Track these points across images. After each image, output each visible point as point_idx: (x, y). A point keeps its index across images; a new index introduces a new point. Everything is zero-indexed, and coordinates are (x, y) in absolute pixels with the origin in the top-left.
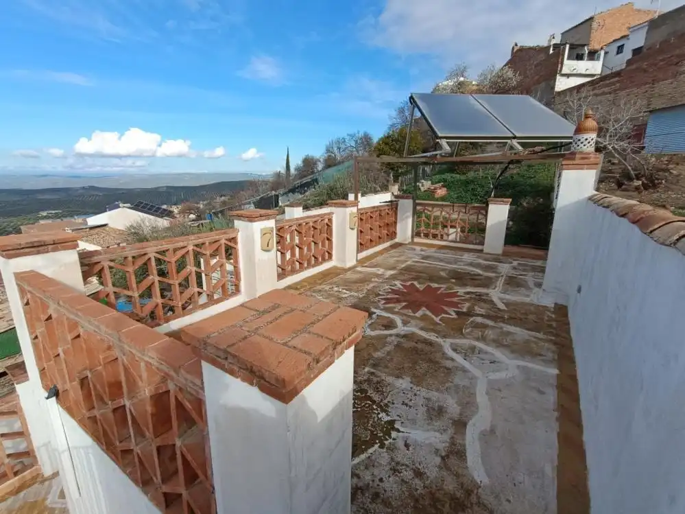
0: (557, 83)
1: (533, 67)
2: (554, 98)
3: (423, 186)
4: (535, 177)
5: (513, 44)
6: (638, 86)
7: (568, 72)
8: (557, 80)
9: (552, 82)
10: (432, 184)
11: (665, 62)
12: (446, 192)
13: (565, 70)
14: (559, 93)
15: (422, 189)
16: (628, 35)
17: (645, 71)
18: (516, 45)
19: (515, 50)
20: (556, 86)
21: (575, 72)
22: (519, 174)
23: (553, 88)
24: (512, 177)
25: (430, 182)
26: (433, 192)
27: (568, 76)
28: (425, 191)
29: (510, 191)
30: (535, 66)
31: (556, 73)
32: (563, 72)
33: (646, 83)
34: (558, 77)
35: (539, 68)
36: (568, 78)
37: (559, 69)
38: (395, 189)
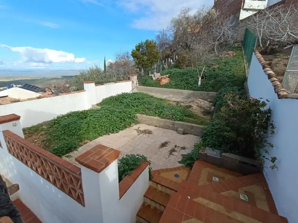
0: (241, 15)
1: (227, 7)
2: (239, 24)
3: (154, 76)
4: (230, 70)
7: (248, 7)
8: (241, 12)
9: (238, 14)
10: (161, 75)
12: (169, 81)
13: (246, 7)
14: (242, 21)
15: (154, 79)
20: (240, 16)
21: (251, 8)
22: (219, 68)
23: (239, 17)
24: (214, 70)
25: (159, 74)
26: (160, 81)
27: (247, 10)
29: (213, 80)
30: (228, 7)
31: (241, 8)
32: (245, 8)
34: (242, 11)
35: (230, 7)
36: (247, 11)
37: (242, 6)
38: (135, 78)
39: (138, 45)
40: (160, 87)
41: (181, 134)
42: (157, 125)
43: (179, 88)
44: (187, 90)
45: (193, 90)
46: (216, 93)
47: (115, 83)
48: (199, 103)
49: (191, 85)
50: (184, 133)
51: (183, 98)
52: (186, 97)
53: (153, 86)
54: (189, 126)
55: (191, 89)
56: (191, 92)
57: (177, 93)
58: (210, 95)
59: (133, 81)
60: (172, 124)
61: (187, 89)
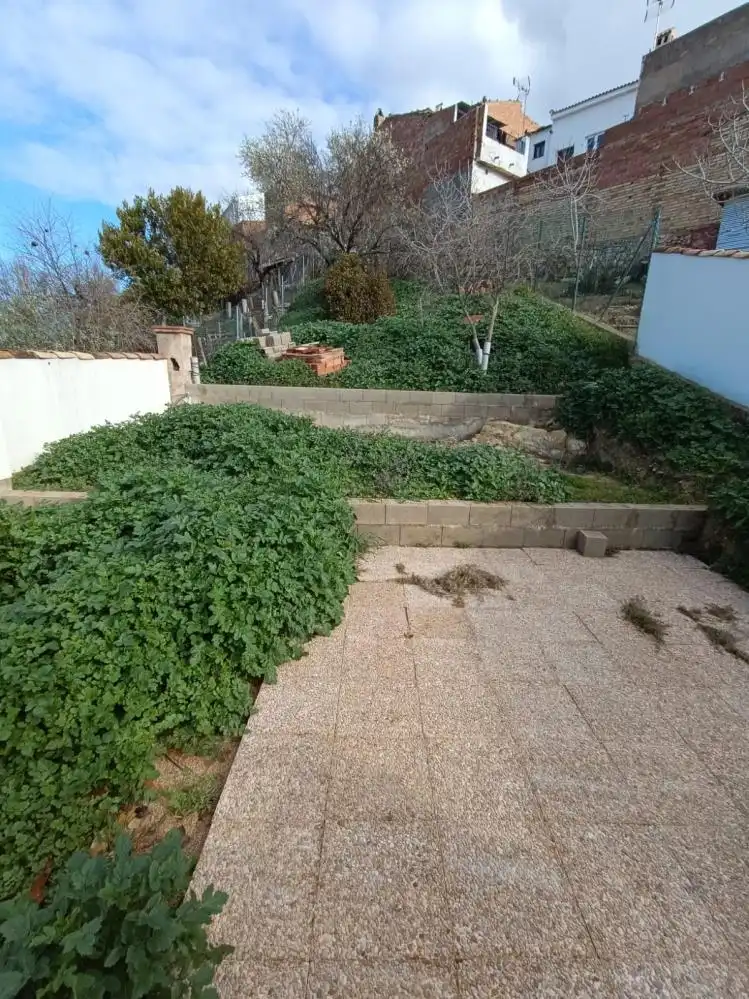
0: (473, 178)
1: (423, 148)
3: (270, 342)
5: (375, 112)
6: (635, 177)
7: (488, 160)
8: (473, 172)
10: (294, 337)
11: (683, 131)
12: (345, 363)
13: (484, 156)
14: (477, 198)
15: (273, 352)
16: (550, 126)
17: (645, 149)
18: (380, 113)
19: (380, 123)
21: (496, 164)
23: (469, 184)
25: (287, 335)
27: (487, 167)
28: (278, 360)
30: (427, 148)
31: (471, 159)
32: (481, 158)
33: (650, 172)
35: (434, 150)
36: (487, 173)
37: (475, 151)
38: (181, 345)
39: (132, 205)
40: (317, 385)
41: (600, 557)
42: (472, 535)
43: (410, 385)
44: (444, 390)
45: (470, 389)
46: (554, 396)
47: (97, 357)
48: (508, 434)
49: (454, 370)
50: (610, 552)
51: (432, 424)
52: (446, 419)
53: (283, 383)
54: (618, 514)
55: (459, 385)
56: (464, 396)
57: (405, 404)
58: (536, 404)
59: (173, 360)
60: (545, 521)
61: (445, 387)
